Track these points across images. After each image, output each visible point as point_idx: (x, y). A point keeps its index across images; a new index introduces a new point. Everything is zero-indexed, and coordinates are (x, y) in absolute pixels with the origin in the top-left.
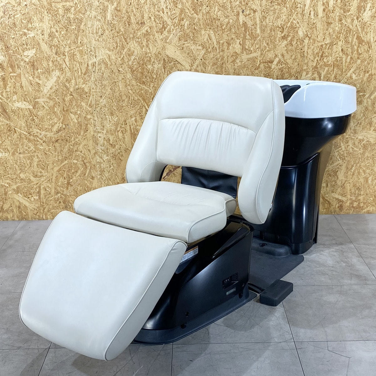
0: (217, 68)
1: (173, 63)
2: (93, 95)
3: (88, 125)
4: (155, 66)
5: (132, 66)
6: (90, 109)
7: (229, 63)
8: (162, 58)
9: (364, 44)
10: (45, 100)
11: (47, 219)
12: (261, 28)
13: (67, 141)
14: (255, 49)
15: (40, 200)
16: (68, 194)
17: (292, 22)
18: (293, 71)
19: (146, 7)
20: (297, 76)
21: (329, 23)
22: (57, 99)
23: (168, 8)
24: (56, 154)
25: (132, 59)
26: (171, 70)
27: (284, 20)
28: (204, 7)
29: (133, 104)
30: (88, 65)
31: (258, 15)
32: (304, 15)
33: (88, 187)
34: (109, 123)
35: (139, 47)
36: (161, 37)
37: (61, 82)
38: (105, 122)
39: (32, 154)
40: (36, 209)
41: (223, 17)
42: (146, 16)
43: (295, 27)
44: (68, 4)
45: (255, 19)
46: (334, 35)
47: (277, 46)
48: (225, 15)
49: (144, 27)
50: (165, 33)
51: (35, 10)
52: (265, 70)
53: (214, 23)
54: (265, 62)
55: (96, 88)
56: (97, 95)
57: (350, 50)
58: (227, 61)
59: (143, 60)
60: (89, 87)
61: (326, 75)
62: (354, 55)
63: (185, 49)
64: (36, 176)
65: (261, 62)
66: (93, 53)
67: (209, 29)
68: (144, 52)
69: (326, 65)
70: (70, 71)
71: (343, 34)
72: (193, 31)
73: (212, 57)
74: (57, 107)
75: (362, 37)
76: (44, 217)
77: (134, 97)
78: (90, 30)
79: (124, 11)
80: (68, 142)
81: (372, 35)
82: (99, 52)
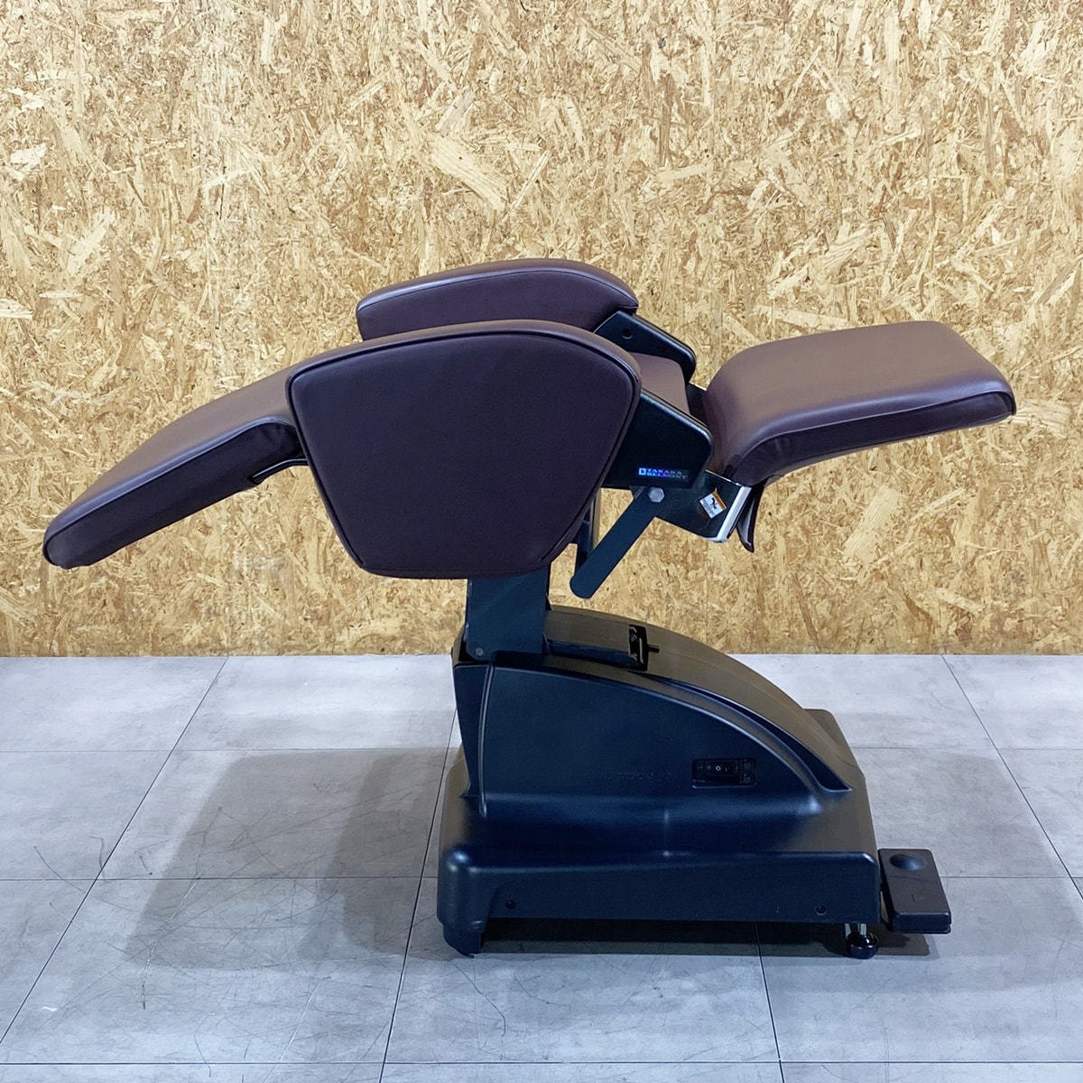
0: (583, 207)
1: (453, 191)
2: (214, 283)
3: (198, 372)
4: (402, 199)
5: (331, 198)
6: (203, 323)
7: (619, 192)
8: (422, 176)
9: (1024, 140)
10: (70, 295)
11: (63, 654)
12: (713, 91)
13: (131, 416)
14: (698, 154)
15: (46, 595)
16: (131, 579)
17: (807, 75)
18: (811, 220)
19: (375, 28)
20: (823, 235)
21: (919, 80)
22: (105, 293)
23: (441, 31)
24: (99, 455)
25: (333, 178)
26: (447, 211)
27: (782, 69)
28: (548, 29)
29: (332, 309)
30: (200, 195)
31: (706, 55)
32: (842, 55)
33: (190, 557)
34: (259, 365)
35: (354, 145)
36: (419, 115)
37: (118, 243)
38: (247, 363)
39: (26, 457)
40: (33, 624)
41: (603, 57)
42: (374, 53)
43: (817, 88)
44: (145, 15)
45: (696, 64)
46: (934, 114)
47: (763, 146)
48: (610, 54)
49: (370, 84)
50: (431, 102)
51: (47, 32)
52: (727, 214)
53: (575, 77)
54: (728, 193)
55: (223, 262)
56: (224, 281)
57: (982, 160)
58: (613, 187)
59: (365, 182)
60: (201, 257)
61: (911, 231)
62: (995, 173)
63: (489, 150)
64: (36, 521)
65: (716, 190)
66: (216, 160)
67: (559, 95)
68: (366, 160)
69: (911, 202)
70: (147, 211)
71: (961, 112)
72: (515, 99)
73: (569, 174)
74: (107, 315)
75: (1019, 120)
76: (55, 649)
77: (335, 289)
78: (208, 91)
79: (310, 39)
80: (135, 419)
81: (1049, 115)
82: (233, 157)
